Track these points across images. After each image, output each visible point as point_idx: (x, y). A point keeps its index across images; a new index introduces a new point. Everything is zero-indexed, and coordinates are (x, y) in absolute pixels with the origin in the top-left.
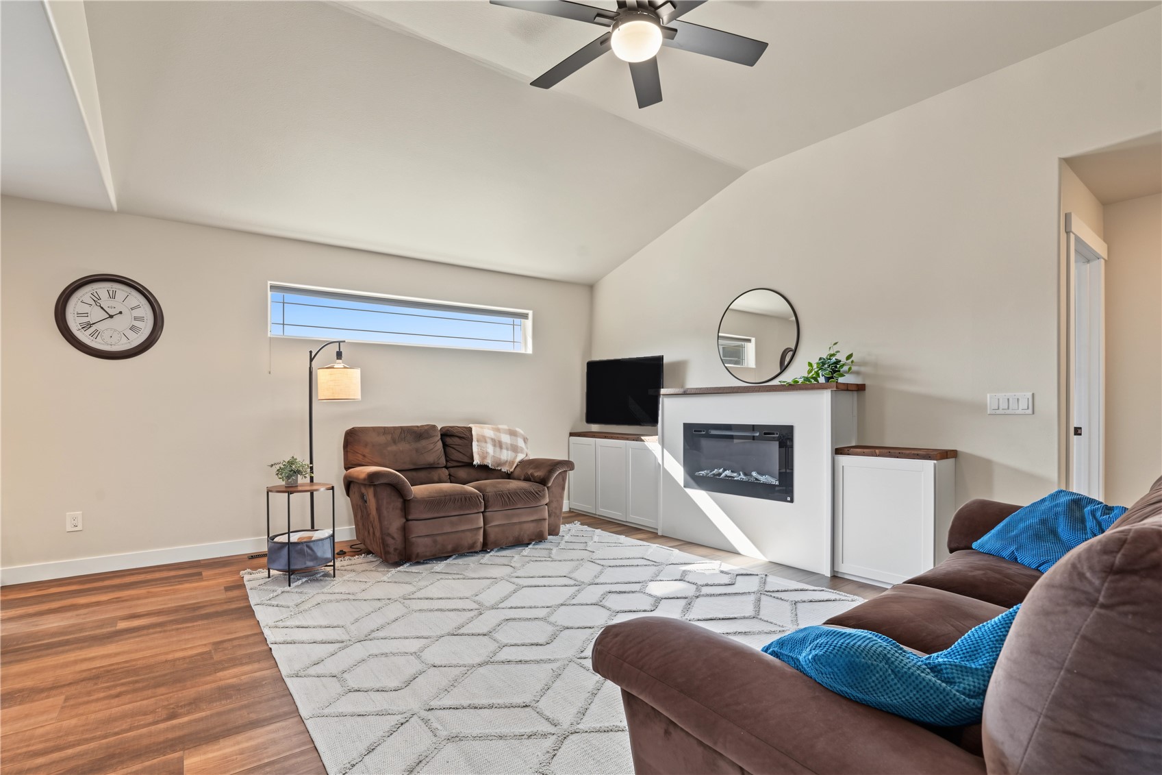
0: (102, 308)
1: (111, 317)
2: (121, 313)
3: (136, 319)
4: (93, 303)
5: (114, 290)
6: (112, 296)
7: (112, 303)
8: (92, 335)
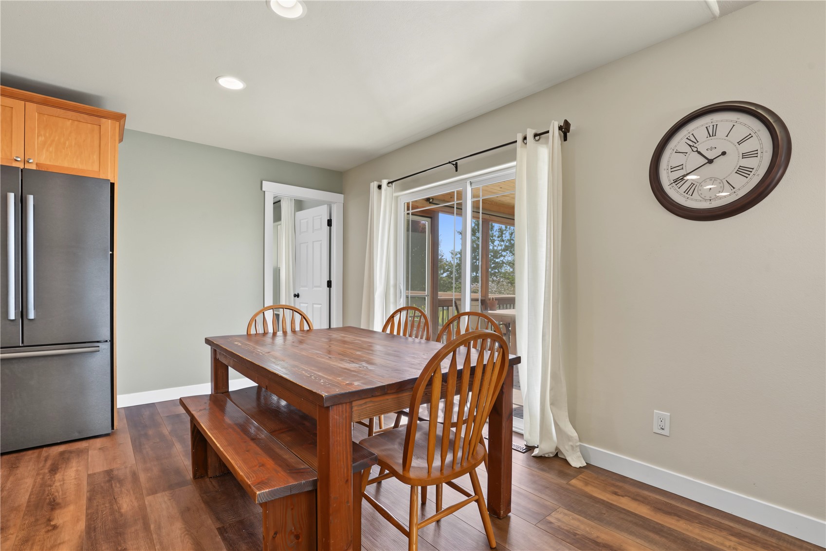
0: (699, 153)
1: (710, 161)
2: (724, 153)
3: (744, 156)
4: (688, 149)
5: (715, 124)
6: (712, 134)
7: (713, 142)
8: (687, 192)
